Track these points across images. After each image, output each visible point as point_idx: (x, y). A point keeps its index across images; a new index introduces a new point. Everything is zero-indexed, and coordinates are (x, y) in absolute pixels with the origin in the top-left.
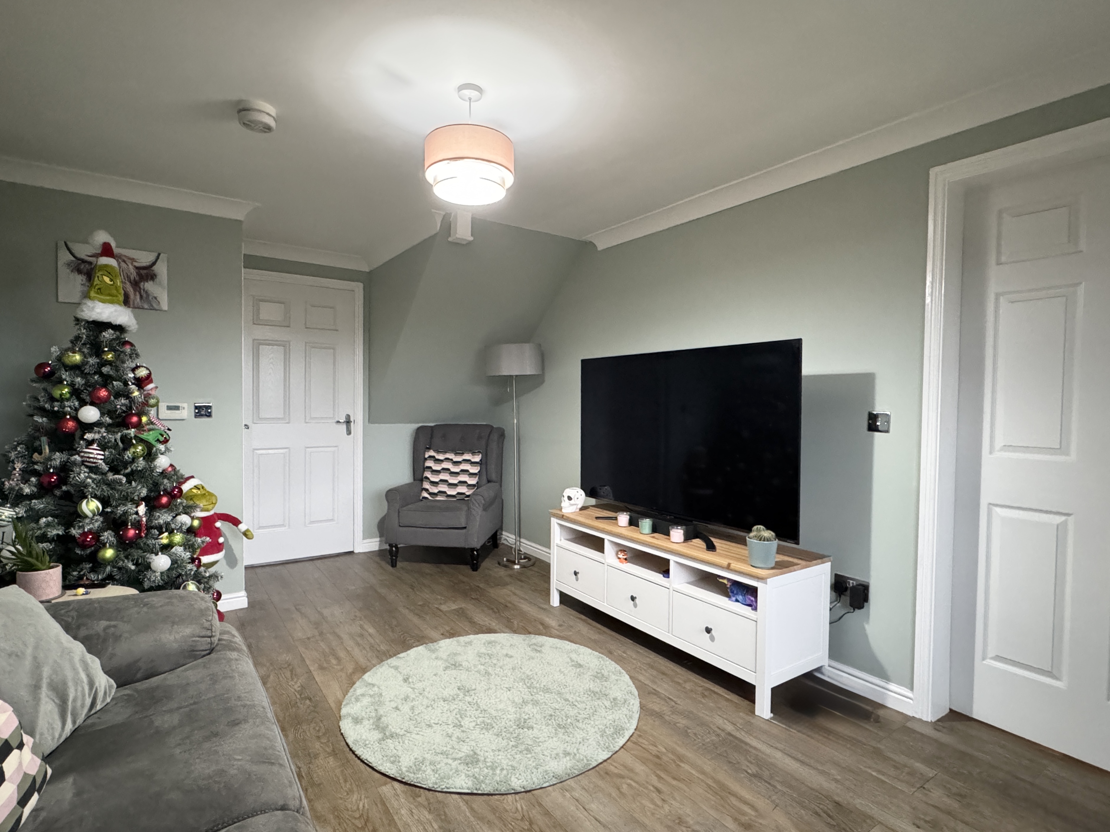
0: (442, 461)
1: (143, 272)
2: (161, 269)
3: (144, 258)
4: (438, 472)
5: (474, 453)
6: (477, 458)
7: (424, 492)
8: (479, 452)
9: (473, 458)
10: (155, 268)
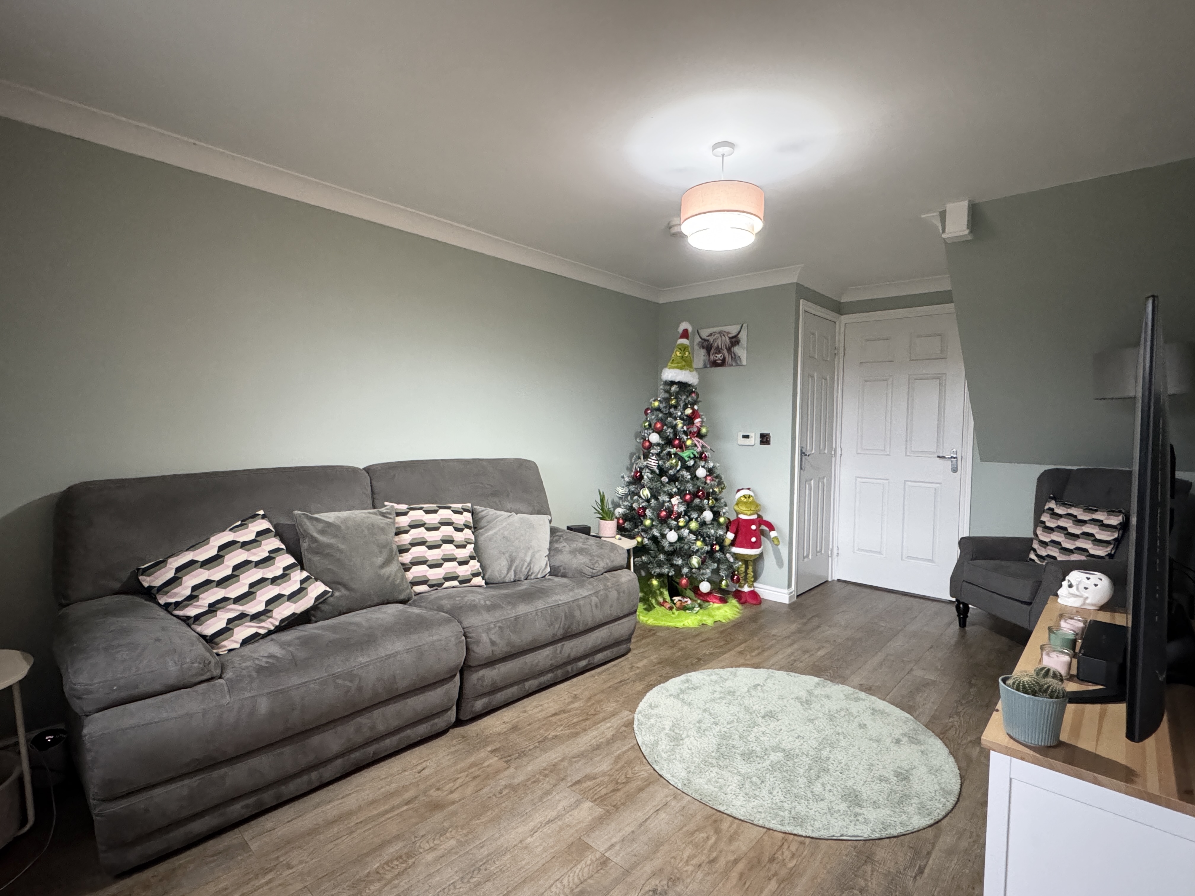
0: (1060, 516)
1: (734, 340)
2: (743, 336)
3: (733, 330)
4: (1050, 530)
5: (1111, 512)
6: (1115, 521)
7: (1032, 552)
8: (1120, 512)
9: (1106, 519)
10: (739, 336)
